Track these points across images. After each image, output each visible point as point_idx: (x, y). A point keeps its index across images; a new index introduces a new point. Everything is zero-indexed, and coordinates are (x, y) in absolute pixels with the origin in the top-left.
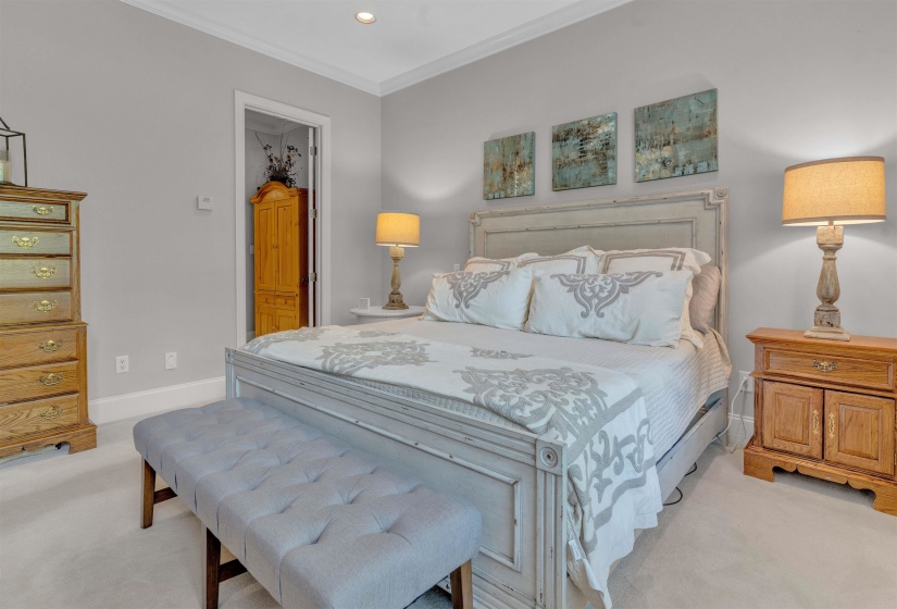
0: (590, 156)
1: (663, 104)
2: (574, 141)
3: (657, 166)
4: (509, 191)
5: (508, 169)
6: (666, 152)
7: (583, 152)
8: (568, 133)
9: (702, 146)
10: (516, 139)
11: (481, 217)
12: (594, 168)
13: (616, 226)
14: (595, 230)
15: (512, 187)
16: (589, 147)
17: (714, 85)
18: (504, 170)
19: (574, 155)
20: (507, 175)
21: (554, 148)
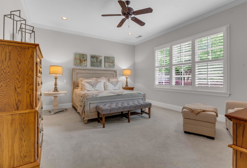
0: (98, 62)
1: (109, 57)
2: (95, 58)
3: (108, 66)
4: (81, 65)
5: (81, 60)
6: (109, 64)
7: (97, 61)
8: (94, 57)
9: (113, 64)
10: (83, 55)
11: (76, 69)
12: (99, 64)
13: (104, 74)
14: (100, 74)
15: (82, 64)
16: (98, 60)
17: (114, 56)
18: (80, 60)
19: (95, 61)
20: (81, 61)
21: (91, 59)
